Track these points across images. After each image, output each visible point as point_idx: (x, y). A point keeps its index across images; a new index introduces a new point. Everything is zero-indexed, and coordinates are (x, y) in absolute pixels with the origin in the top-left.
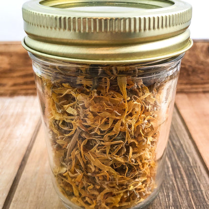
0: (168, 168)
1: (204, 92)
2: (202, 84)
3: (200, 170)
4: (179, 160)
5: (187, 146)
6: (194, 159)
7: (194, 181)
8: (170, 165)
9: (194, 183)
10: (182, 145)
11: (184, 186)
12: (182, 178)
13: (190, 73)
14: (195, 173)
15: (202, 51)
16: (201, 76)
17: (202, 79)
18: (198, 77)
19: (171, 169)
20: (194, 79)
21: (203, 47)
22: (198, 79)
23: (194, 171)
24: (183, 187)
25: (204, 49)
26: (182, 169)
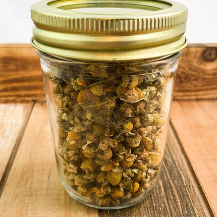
0: (160, 188)
1: (198, 100)
2: (196, 91)
3: (194, 190)
4: (172, 178)
5: (180, 162)
6: (187, 177)
7: (187, 203)
8: (162, 185)
9: (187, 206)
10: (174, 161)
11: (177, 210)
12: (175, 199)
13: (183, 79)
14: (189, 194)
15: (195, 56)
16: (194, 83)
17: (195, 86)
18: (191, 84)
19: (163, 189)
20: (187, 86)
21: (197, 52)
22: (191, 85)
23: (188, 192)
24: (175, 211)
25: (198, 55)
26: (174, 190)
